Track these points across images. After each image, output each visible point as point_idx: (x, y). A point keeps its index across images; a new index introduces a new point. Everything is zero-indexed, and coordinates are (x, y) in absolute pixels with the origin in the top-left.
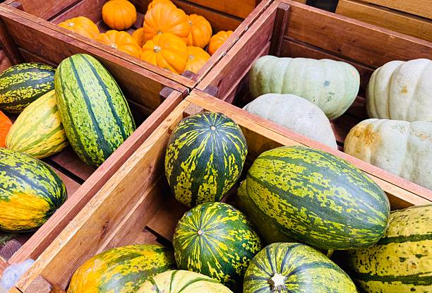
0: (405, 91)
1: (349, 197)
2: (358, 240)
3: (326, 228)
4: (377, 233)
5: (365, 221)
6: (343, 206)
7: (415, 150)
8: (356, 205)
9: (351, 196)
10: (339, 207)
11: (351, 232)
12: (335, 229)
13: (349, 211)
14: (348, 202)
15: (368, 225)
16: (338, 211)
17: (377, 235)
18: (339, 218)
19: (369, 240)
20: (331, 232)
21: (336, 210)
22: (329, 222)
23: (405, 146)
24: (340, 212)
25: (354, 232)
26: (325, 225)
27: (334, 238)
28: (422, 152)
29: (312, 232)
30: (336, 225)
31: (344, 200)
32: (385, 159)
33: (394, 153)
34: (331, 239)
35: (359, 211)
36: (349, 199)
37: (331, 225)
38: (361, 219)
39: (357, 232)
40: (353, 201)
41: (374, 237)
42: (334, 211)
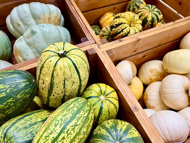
0: (19, 25)
1: (3, 86)
2: (24, 97)
3: (8, 106)
4: (29, 88)
5: (18, 89)
6: (4, 91)
7: (31, 44)
8: (9, 86)
9: (4, 85)
10: (3, 93)
11: (18, 97)
12: (11, 102)
13: (8, 91)
14: (5, 88)
15: (21, 89)
16: (4, 95)
17: (30, 89)
18: (8, 97)
19: (29, 93)
20: (11, 105)
21: (3, 96)
22: (5, 103)
23: (27, 46)
24: (5, 95)
25: (19, 96)
26: (5, 105)
27: (15, 106)
28: (33, 43)
29: (6, 112)
30: (9, 101)
31: (2, 89)
32: (26, 56)
33: (26, 51)
34: (15, 107)
35: (12, 87)
36: (4, 87)
37: (7, 102)
38: (16, 90)
39: (20, 95)
40: (6, 86)
41: (29, 91)
42: (2, 97)
